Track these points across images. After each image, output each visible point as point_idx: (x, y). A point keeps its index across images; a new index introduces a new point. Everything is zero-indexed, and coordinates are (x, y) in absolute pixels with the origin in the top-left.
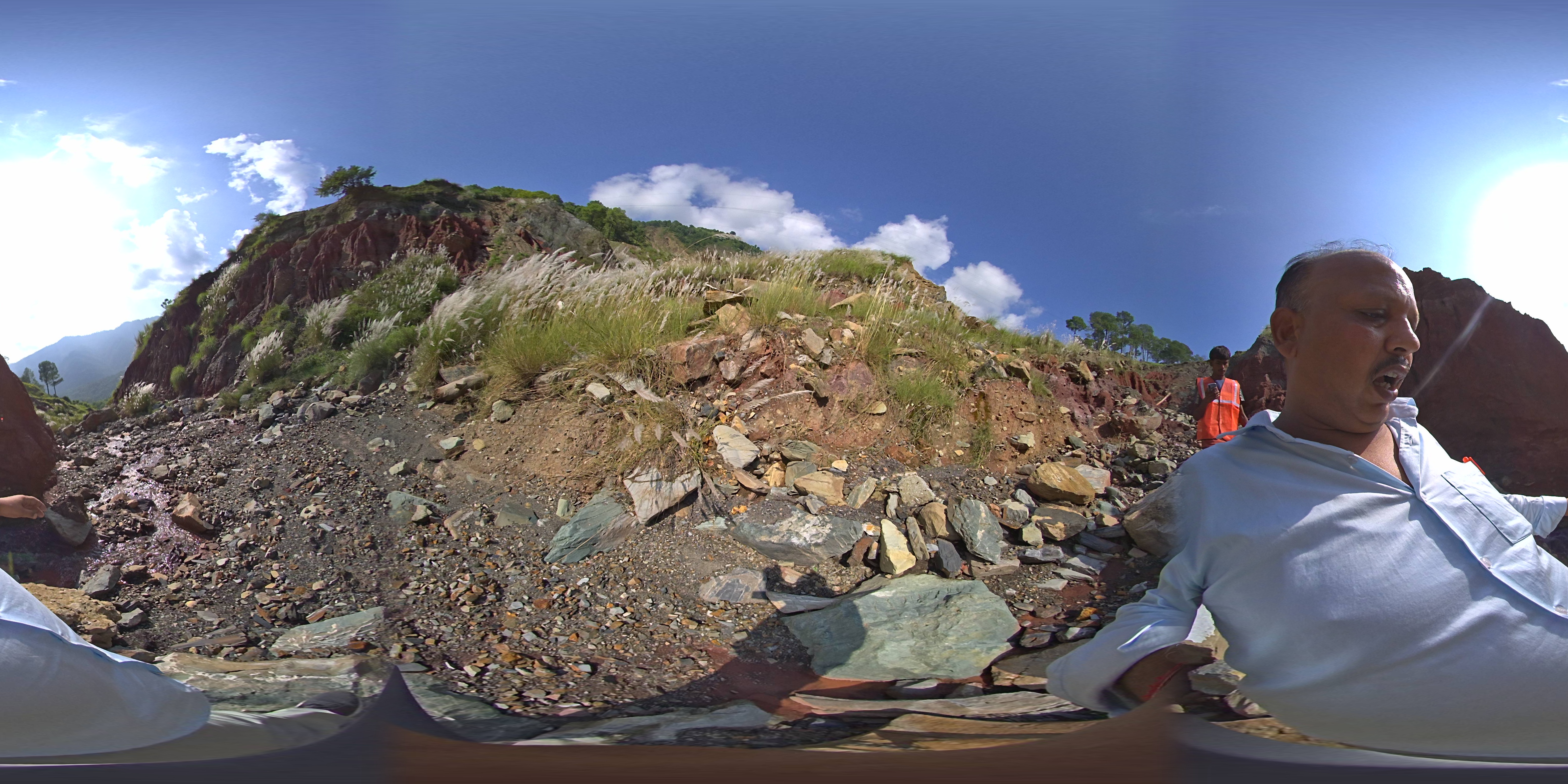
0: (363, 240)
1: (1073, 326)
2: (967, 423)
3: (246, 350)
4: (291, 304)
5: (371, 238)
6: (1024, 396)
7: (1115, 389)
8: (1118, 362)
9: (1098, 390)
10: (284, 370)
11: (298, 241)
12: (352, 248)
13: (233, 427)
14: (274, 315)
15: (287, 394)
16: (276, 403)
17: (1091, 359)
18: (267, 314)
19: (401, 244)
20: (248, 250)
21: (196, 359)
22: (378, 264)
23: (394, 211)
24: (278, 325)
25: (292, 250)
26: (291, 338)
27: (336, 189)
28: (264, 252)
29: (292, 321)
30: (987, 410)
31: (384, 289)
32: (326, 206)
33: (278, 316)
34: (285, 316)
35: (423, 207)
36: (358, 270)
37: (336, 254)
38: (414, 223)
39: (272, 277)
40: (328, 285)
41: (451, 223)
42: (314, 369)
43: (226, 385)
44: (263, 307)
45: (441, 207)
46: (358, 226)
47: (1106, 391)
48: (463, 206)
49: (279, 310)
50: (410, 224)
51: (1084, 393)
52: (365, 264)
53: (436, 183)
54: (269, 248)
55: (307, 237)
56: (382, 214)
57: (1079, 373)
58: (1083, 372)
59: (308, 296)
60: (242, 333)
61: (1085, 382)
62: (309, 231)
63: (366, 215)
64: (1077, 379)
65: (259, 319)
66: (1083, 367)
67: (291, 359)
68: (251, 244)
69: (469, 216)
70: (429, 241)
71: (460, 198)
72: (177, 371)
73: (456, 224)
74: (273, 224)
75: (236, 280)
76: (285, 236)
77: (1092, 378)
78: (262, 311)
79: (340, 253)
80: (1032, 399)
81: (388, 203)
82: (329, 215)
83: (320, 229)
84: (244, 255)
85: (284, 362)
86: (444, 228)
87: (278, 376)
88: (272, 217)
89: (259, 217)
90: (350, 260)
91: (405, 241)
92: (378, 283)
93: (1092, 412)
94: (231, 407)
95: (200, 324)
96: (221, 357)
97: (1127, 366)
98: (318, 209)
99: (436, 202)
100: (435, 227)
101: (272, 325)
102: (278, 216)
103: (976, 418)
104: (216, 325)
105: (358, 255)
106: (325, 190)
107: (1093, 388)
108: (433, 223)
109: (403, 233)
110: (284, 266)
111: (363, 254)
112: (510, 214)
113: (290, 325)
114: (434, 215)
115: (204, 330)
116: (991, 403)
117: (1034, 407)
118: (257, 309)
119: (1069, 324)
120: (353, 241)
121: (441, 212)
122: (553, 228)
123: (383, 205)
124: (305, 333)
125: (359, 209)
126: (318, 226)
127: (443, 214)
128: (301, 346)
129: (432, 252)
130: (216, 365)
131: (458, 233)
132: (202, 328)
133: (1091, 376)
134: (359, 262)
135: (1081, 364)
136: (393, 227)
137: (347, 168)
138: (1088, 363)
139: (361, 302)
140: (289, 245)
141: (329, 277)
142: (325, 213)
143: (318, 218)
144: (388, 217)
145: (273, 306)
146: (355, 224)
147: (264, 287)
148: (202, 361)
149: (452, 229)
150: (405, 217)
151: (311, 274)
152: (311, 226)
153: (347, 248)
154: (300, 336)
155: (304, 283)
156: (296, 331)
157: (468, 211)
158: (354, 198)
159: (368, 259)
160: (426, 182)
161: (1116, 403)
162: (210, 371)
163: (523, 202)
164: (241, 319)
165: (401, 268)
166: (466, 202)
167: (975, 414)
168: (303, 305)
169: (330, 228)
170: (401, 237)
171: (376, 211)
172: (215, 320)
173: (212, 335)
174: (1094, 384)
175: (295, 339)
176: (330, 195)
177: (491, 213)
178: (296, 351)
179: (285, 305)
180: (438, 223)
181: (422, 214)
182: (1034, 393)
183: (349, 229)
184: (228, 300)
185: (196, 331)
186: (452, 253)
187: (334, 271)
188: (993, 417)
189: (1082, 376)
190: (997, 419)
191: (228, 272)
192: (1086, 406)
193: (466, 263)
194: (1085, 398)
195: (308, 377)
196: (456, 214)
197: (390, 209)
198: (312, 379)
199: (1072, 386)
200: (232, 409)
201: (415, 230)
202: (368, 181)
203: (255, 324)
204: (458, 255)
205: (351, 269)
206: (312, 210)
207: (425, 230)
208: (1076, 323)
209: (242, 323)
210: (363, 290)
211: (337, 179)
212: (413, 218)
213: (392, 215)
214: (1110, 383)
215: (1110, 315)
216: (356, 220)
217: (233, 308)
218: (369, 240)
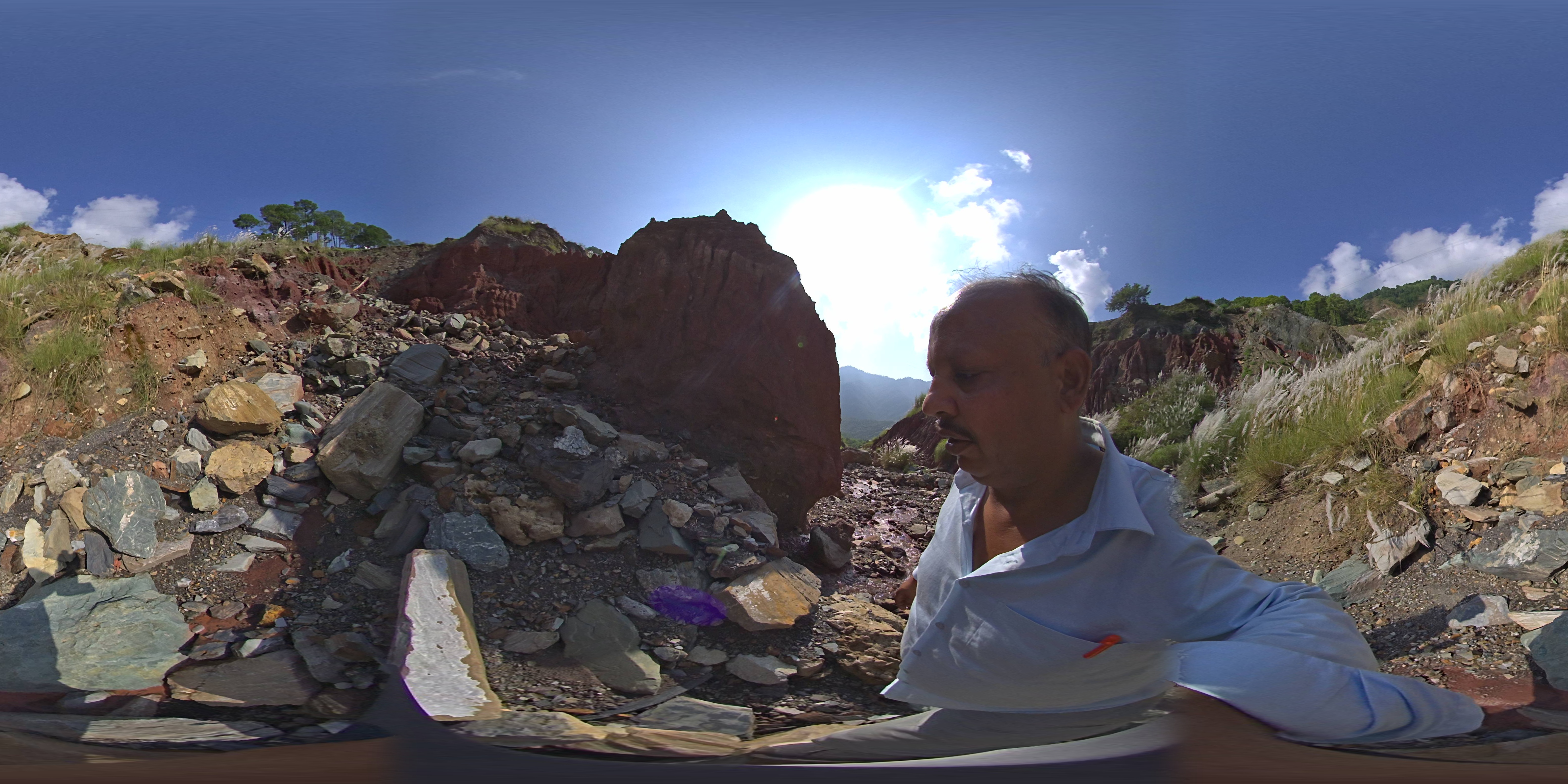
0: (1137, 357)
5: (1143, 356)
7: (302, 277)
8: (301, 248)
9: (280, 281)
12: (1127, 365)
17: (266, 249)
19: (1166, 361)
22: (1148, 382)
23: (1162, 330)
27: (1121, 305)
31: (1150, 407)
32: (1111, 321)
35: (1185, 326)
36: (1130, 387)
37: (1113, 369)
38: (1178, 342)
41: (1207, 340)
47: (291, 281)
48: (1213, 322)
50: (1175, 344)
51: (264, 288)
52: (1137, 382)
53: (1194, 301)
56: (1152, 333)
57: (254, 267)
58: (258, 266)
61: (263, 275)
64: (253, 274)
66: (257, 260)
69: (1221, 331)
70: (1192, 359)
71: (1212, 314)
73: (1212, 341)
77: (271, 270)
79: (1117, 367)
81: (1158, 322)
82: (1113, 330)
83: (1104, 342)
86: (1202, 346)
90: (1124, 376)
92: (1146, 401)
93: (276, 307)
97: (313, 252)
98: (1106, 322)
99: (1195, 320)
105: (1131, 372)
106: (1113, 305)
107: (274, 281)
108: (1193, 341)
111: (1136, 372)
114: (1194, 331)
120: (1128, 358)
121: (1199, 330)
125: (1136, 328)
126: (1103, 338)
129: (1195, 369)
131: (1214, 350)
133: (268, 267)
134: (1132, 380)
135: (254, 257)
136: (1161, 345)
137: (1132, 286)
139: (1131, 419)
141: (1105, 391)
142: (1108, 327)
143: (1104, 331)
144: (1157, 336)
149: (1209, 347)
150: (1170, 336)
153: (1122, 365)
158: (1132, 316)
159: (1140, 378)
160: (1186, 299)
161: (303, 292)
163: (1259, 309)
165: (1166, 387)
166: (1217, 317)
169: (1113, 343)
174: (275, 276)
176: (1116, 310)
177: (1237, 326)
180: (1197, 341)
181: (1184, 333)
186: (1211, 370)
187: (1110, 386)
189: (258, 269)
192: (267, 301)
193: (1223, 380)
194: (265, 292)
196: (1210, 331)
197: (1159, 328)
199: (247, 283)
201: (1179, 350)
204: (1217, 372)
205: (1125, 385)
206: (1099, 323)
207: (1188, 349)
210: (1133, 408)
211: (1123, 295)
212: (1177, 336)
213: (1161, 334)
214: (294, 271)
216: (1133, 337)
218: (1141, 358)
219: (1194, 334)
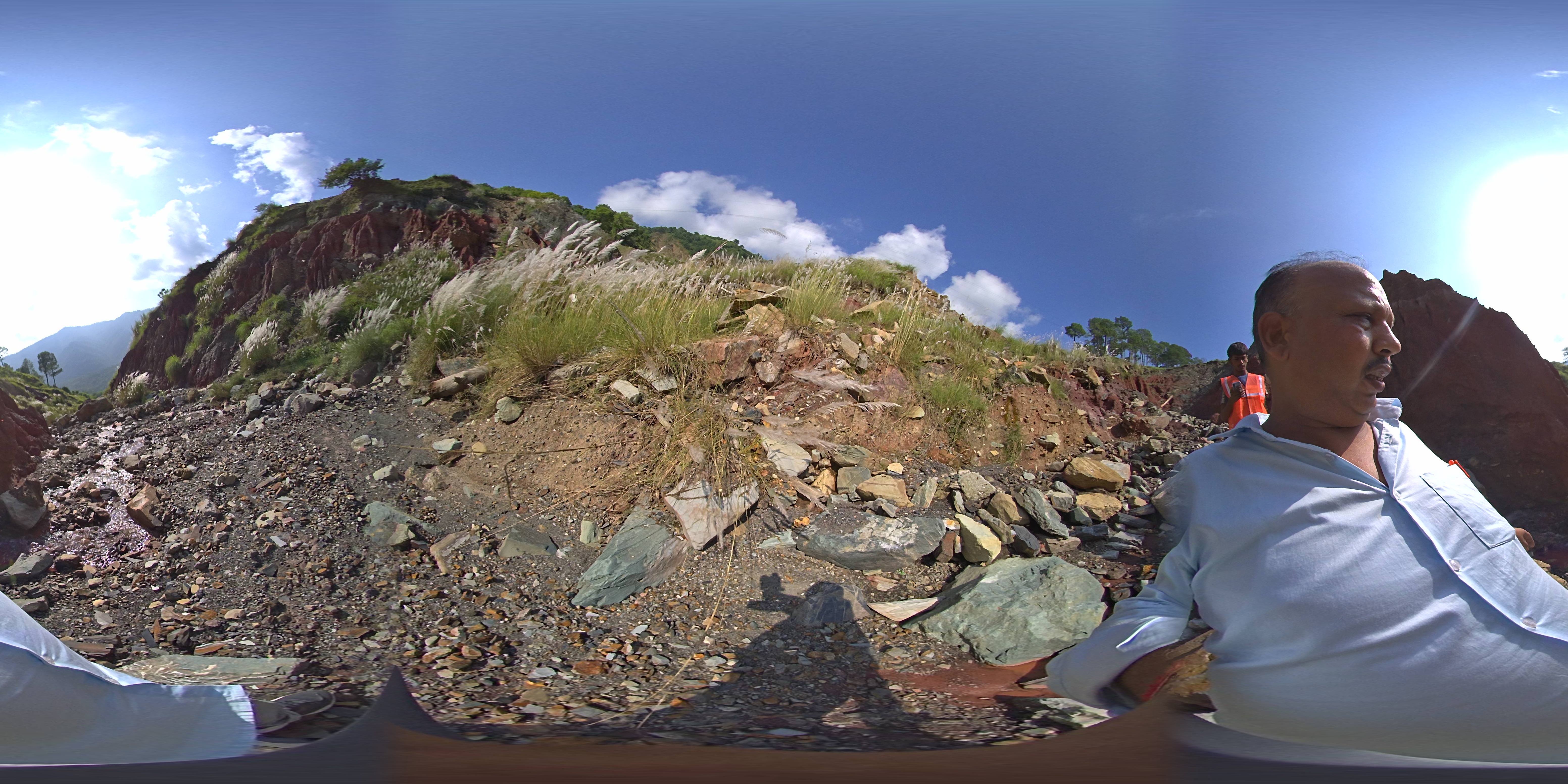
1: (1072, 333)
2: (998, 425)
3: (241, 340)
4: (289, 295)
5: (374, 230)
6: (1047, 400)
7: (1123, 392)
8: (1123, 367)
9: (1106, 394)
10: (278, 361)
11: (299, 232)
12: (354, 239)
13: (221, 418)
14: (271, 305)
15: (277, 386)
16: (264, 395)
17: (1097, 364)
18: (264, 304)
19: (405, 237)
20: (247, 240)
21: (190, 350)
22: (381, 256)
23: (400, 205)
24: (273, 315)
25: (292, 241)
26: (287, 329)
27: (341, 180)
28: (263, 242)
29: (289, 311)
30: (1016, 413)
31: (384, 281)
32: (331, 198)
33: (275, 306)
34: (282, 307)
35: (430, 202)
36: (359, 262)
37: (337, 245)
38: (420, 216)
39: (270, 267)
40: (327, 276)
41: (457, 218)
42: (308, 361)
43: (220, 375)
44: (260, 297)
45: (449, 203)
46: (362, 217)
47: (1114, 395)
48: (471, 203)
49: (275, 300)
50: (416, 218)
51: (1093, 397)
52: (367, 256)
53: (446, 179)
54: (268, 238)
55: (308, 228)
56: (387, 207)
57: (1088, 378)
58: (1091, 377)
59: (307, 287)
60: (237, 323)
61: (1094, 386)
62: (311, 222)
63: (369, 208)
64: (1086, 384)
65: (255, 309)
66: (1091, 372)
67: (285, 350)
68: (251, 234)
69: (477, 213)
70: (434, 235)
71: (469, 194)
72: (172, 361)
73: (463, 219)
74: (274, 214)
75: (233, 270)
76: (286, 227)
77: (1100, 383)
78: (259, 301)
79: (341, 244)
80: (1054, 402)
81: (394, 196)
82: (333, 207)
83: (322, 220)
84: (243, 245)
85: (278, 353)
86: (450, 223)
87: (271, 367)
88: (274, 208)
89: (261, 207)
90: (351, 251)
91: (409, 234)
92: (380, 274)
93: (1104, 414)
94: (222, 398)
95: (196, 314)
96: (215, 347)
97: (1131, 371)
98: (322, 200)
99: (444, 198)
100: (441, 221)
101: (267, 315)
102: (280, 207)
103: (1006, 420)
104: (212, 315)
105: (359, 247)
106: (330, 181)
107: (1102, 392)
108: (440, 217)
109: (408, 226)
110: (283, 256)
111: (365, 246)
112: (519, 212)
113: (286, 315)
114: (441, 209)
115: (200, 320)
116: (1018, 406)
117: (1055, 409)
118: (254, 299)
119: (1068, 330)
120: (356, 232)
121: (448, 208)
123: (389, 198)
124: (301, 323)
125: (363, 202)
126: (321, 217)
127: (450, 209)
128: (297, 337)
129: (437, 245)
130: (210, 355)
131: (465, 228)
132: (198, 318)
133: (1099, 380)
134: (360, 254)
135: (1089, 370)
136: (398, 219)
137: (355, 160)
138: (1095, 368)
139: (361, 294)
140: (290, 235)
141: (329, 268)
142: (329, 204)
143: (321, 209)
144: (394, 210)
145: (270, 297)
146: (359, 216)
147: (262, 277)
148: (196, 351)
149: (459, 224)
150: (410, 210)
151: (311, 264)
152: (313, 218)
153: (349, 239)
154: (296, 328)
155: (303, 274)
156: (292, 322)
157: (476, 207)
158: (359, 190)
159: (370, 252)
160: (435, 177)
161: (1124, 406)
162: (204, 361)
163: (532, 201)
164: (237, 309)
165: (403, 260)
166: (475, 198)
167: (1005, 417)
168: (301, 296)
169: (333, 219)
170: (406, 231)
171: (381, 204)
172: (212, 310)
173: (207, 325)
174: (1103, 388)
175: (290, 330)
176: (335, 187)
177: (499, 211)
178: (291, 342)
179: (282, 295)
180: (445, 217)
181: (428, 209)
182: (1054, 396)
183: (351, 221)
184: (226, 289)
185: (192, 321)
186: (457, 248)
187: (334, 263)
188: (1021, 419)
189: (1091, 381)
190: (1025, 421)
191: (226, 262)
192: (1097, 409)
193: (471, 258)
194: (1095, 402)
195: (301, 368)
196: (463, 210)
197: (396, 202)
198: (305, 370)
199: (1082, 391)
200: (222, 400)
201: (420, 224)
202: (375, 174)
203: (251, 314)
204: (464, 250)
205: (352, 261)
206: (315, 202)
207: (431, 224)
208: (1075, 330)
209: (238, 313)
210: (363, 282)
211: (342, 170)
212: (420, 211)
213: (398, 208)
214: (1117, 387)
215: (1108, 321)
216: (359, 213)
217: (230, 297)
218: (372, 232)
219: (440, 212)
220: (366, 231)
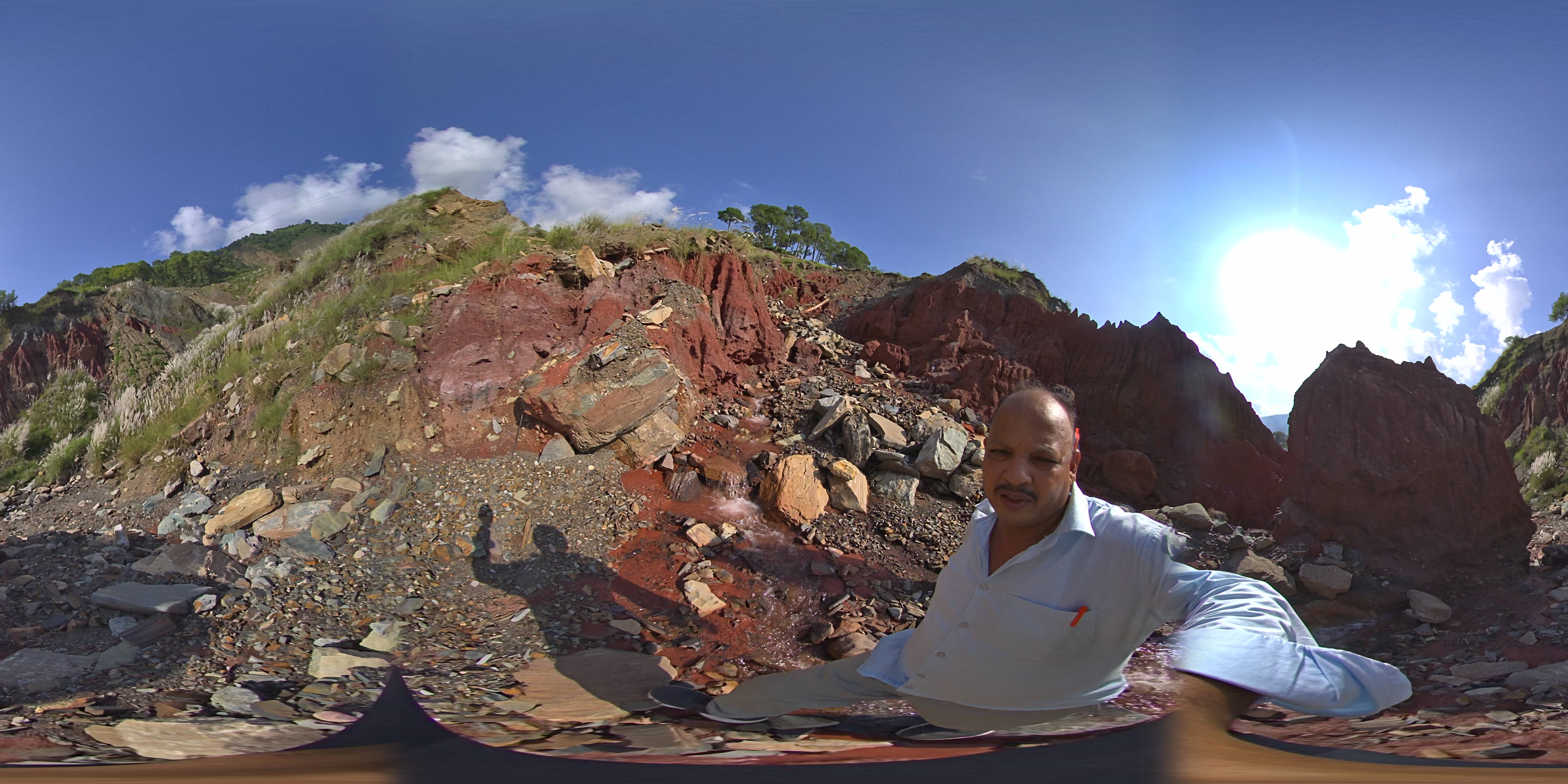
5: (28, 362)
12: (17, 371)
19: (50, 362)
23: (38, 331)
35: (55, 321)
36: (25, 391)
37: (6, 379)
38: (54, 342)
40: (7, 410)
41: (78, 332)
45: (67, 317)
46: (16, 350)
48: (79, 311)
50: (52, 344)
52: (30, 386)
63: (19, 338)
69: (87, 318)
71: (77, 304)
73: (82, 332)
81: (32, 325)
86: (75, 341)
91: (52, 360)
100: (69, 342)
108: (66, 336)
109: (49, 352)
111: (26, 378)
112: (116, 304)
114: (65, 327)
122: (150, 306)
123: (29, 327)
127: (70, 325)
129: (74, 368)
134: (25, 385)
139: (38, 421)
144: (35, 338)
146: (14, 348)
153: (13, 373)
157: (86, 313)
159: (31, 381)
160: (48, 294)
165: (57, 387)
166: (81, 305)
170: (48, 356)
171: (25, 333)
180: (70, 336)
181: (56, 330)
183: (10, 355)
186: (87, 365)
195: (15, 480)
196: (79, 321)
197: (34, 330)
198: (18, 482)
201: (56, 348)
202: (14, 304)
204: (92, 364)
205: (20, 392)
207: (63, 347)
210: (34, 410)
212: (52, 337)
213: (37, 336)
218: (28, 365)
219: (66, 329)
220: (24, 364)
